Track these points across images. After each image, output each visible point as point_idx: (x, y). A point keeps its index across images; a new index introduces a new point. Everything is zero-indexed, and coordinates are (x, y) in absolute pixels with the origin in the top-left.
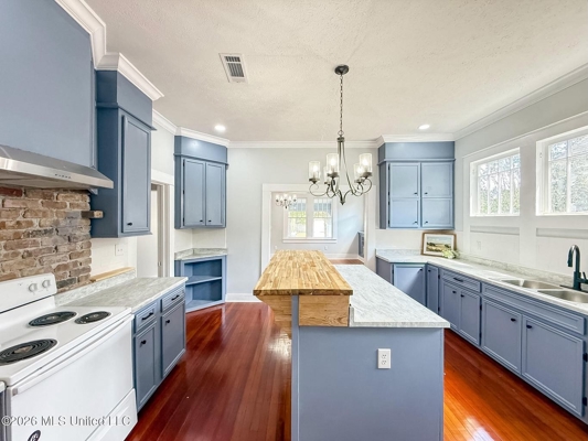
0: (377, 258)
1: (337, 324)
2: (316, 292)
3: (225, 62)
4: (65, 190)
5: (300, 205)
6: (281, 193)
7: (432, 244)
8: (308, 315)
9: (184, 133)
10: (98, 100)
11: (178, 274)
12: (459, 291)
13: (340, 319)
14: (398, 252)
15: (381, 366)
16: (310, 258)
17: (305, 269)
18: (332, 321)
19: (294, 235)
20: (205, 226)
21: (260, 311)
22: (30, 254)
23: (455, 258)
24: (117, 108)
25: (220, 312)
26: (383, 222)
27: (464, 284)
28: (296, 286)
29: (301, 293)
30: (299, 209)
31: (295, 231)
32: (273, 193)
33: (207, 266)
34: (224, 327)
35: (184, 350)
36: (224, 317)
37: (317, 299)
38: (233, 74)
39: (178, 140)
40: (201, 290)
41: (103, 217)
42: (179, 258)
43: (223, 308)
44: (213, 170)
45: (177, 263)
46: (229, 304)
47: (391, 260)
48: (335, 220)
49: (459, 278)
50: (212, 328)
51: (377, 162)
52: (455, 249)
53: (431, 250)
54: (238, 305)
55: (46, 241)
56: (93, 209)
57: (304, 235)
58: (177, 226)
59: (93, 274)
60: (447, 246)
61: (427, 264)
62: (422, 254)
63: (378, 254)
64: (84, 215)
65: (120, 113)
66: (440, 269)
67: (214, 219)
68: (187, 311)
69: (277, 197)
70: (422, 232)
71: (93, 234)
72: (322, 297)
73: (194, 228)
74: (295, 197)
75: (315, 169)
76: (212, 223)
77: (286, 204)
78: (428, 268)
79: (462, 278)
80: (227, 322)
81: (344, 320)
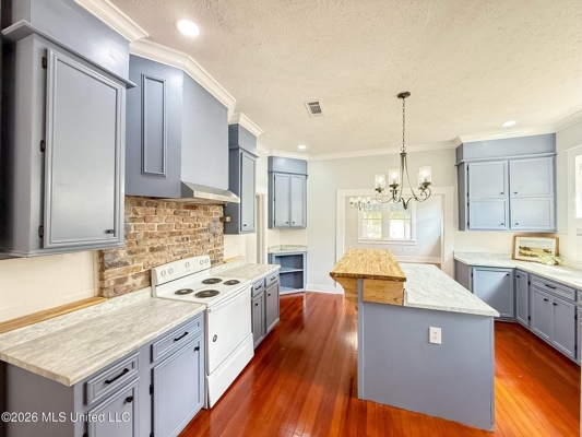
0: (456, 261)
1: (393, 302)
2: (376, 277)
3: (308, 107)
4: (213, 205)
5: (375, 206)
6: (355, 197)
7: (525, 249)
8: (370, 293)
9: (274, 154)
10: (230, 145)
11: (270, 262)
12: (552, 299)
13: (395, 299)
14: (481, 255)
15: (431, 341)
16: (378, 254)
17: (372, 262)
18: (389, 299)
19: (370, 235)
20: (290, 227)
21: (335, 303)
22: (199, 243)
23: (557, 264)
24: (238, 149)
25: (302, 298)
26: (462, 223)
27: (556, 292)
28: (361, 271)
29: (365, 277)
30: (374, 210)
31: (371, 231)
32: (348, 198)
33: (291, 259)
34: (305, 311)
35: (278, 319)
36: (305, 301)
37: (377, 282)
38: (314, 112)
39: (271, 159)
40: (286, 278)
41: (230, 220)
42: (271, 251)
43: (304, 295)
44: (297, 182)
45: (270, 255)
46: (309, 293)
47: (469, 262)
48: (414, 221)
49: (551, 285)
50: (296, 308)
51: (455, 163)
52: (558, 255)
53: (525, 255)
54: (316, 294)
55: (205, 235)
56: (225, 215)
57: (379, 236)
58: (270, 227)
59: (225, 258)
60: (546, 251)
61: (515, 269)
62: (513, 258)
63: (457, 257)
64: (221, 219)
65: (240, 151)
66: (530, 274)
67: (297, 221)
68: (281, 293)
69: (352, 200)
70: (511, 235)
71: (225, 232)
72: (381, 282)
73: (282, 228)
74: (369, 199)
75: (380, 181)
76: (296, 224)
77: (359, 206)
78: (516, 274)
79: (556, 285)
80: (308, 306)
81: (399, 301)
